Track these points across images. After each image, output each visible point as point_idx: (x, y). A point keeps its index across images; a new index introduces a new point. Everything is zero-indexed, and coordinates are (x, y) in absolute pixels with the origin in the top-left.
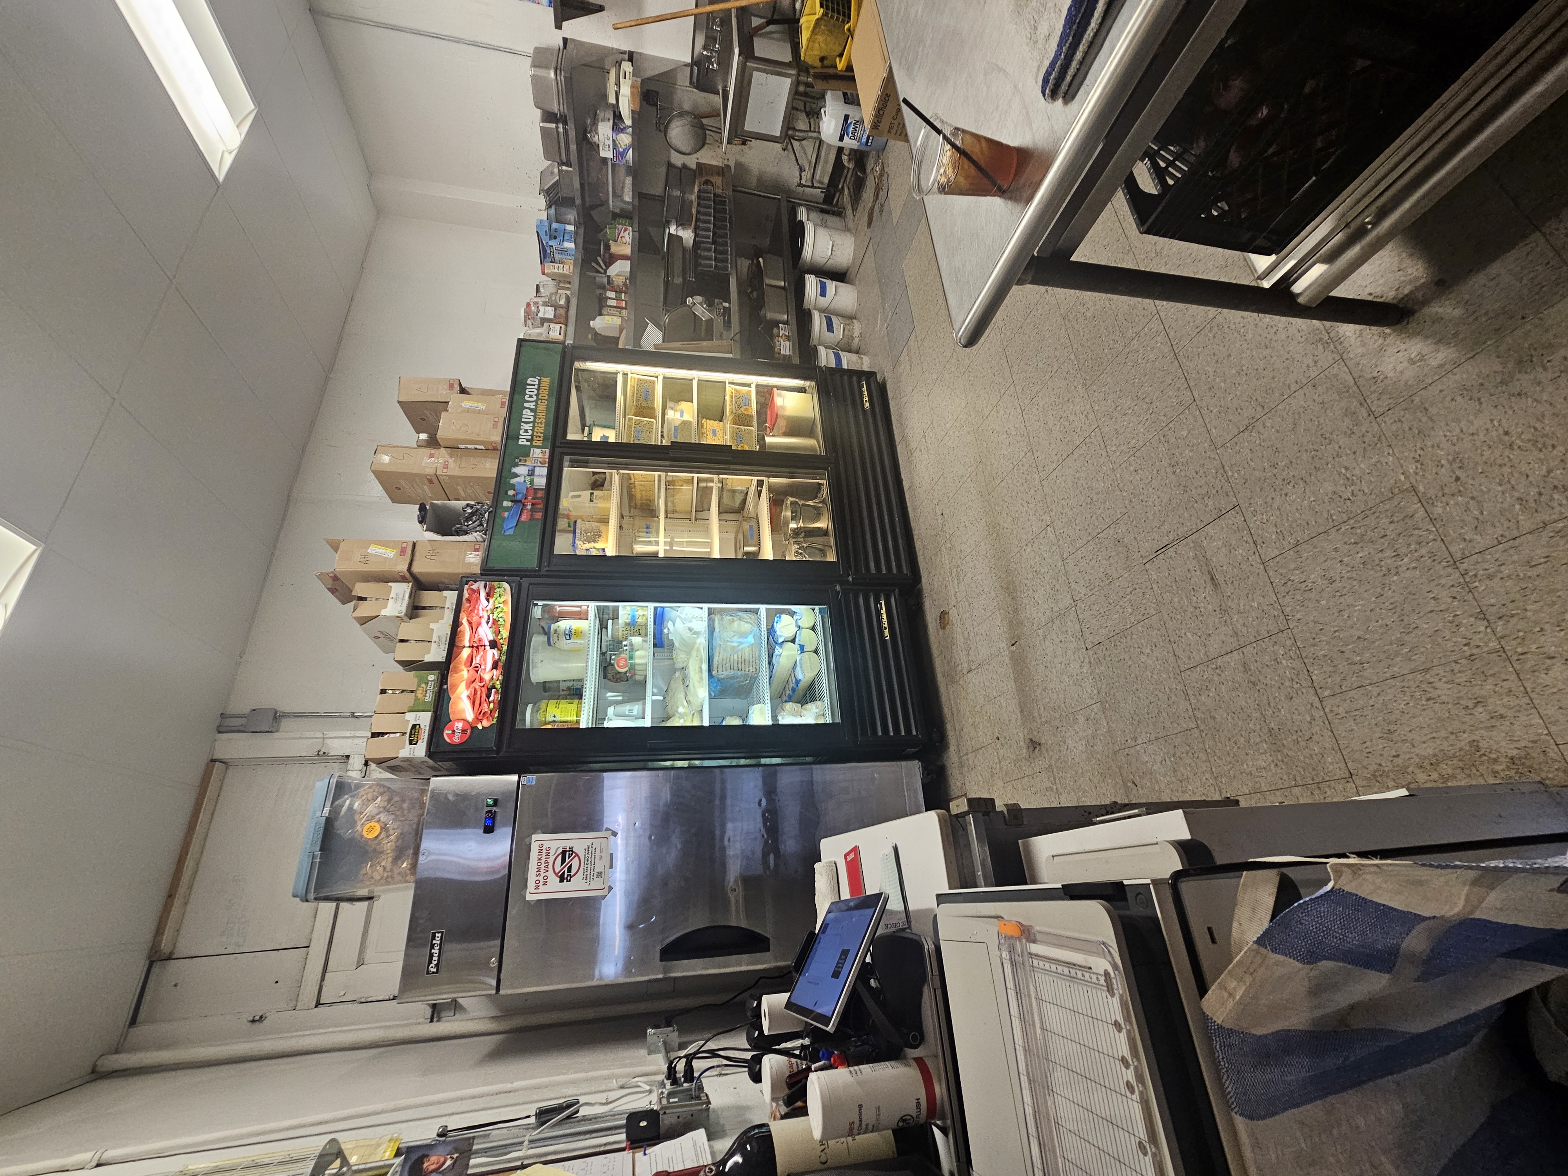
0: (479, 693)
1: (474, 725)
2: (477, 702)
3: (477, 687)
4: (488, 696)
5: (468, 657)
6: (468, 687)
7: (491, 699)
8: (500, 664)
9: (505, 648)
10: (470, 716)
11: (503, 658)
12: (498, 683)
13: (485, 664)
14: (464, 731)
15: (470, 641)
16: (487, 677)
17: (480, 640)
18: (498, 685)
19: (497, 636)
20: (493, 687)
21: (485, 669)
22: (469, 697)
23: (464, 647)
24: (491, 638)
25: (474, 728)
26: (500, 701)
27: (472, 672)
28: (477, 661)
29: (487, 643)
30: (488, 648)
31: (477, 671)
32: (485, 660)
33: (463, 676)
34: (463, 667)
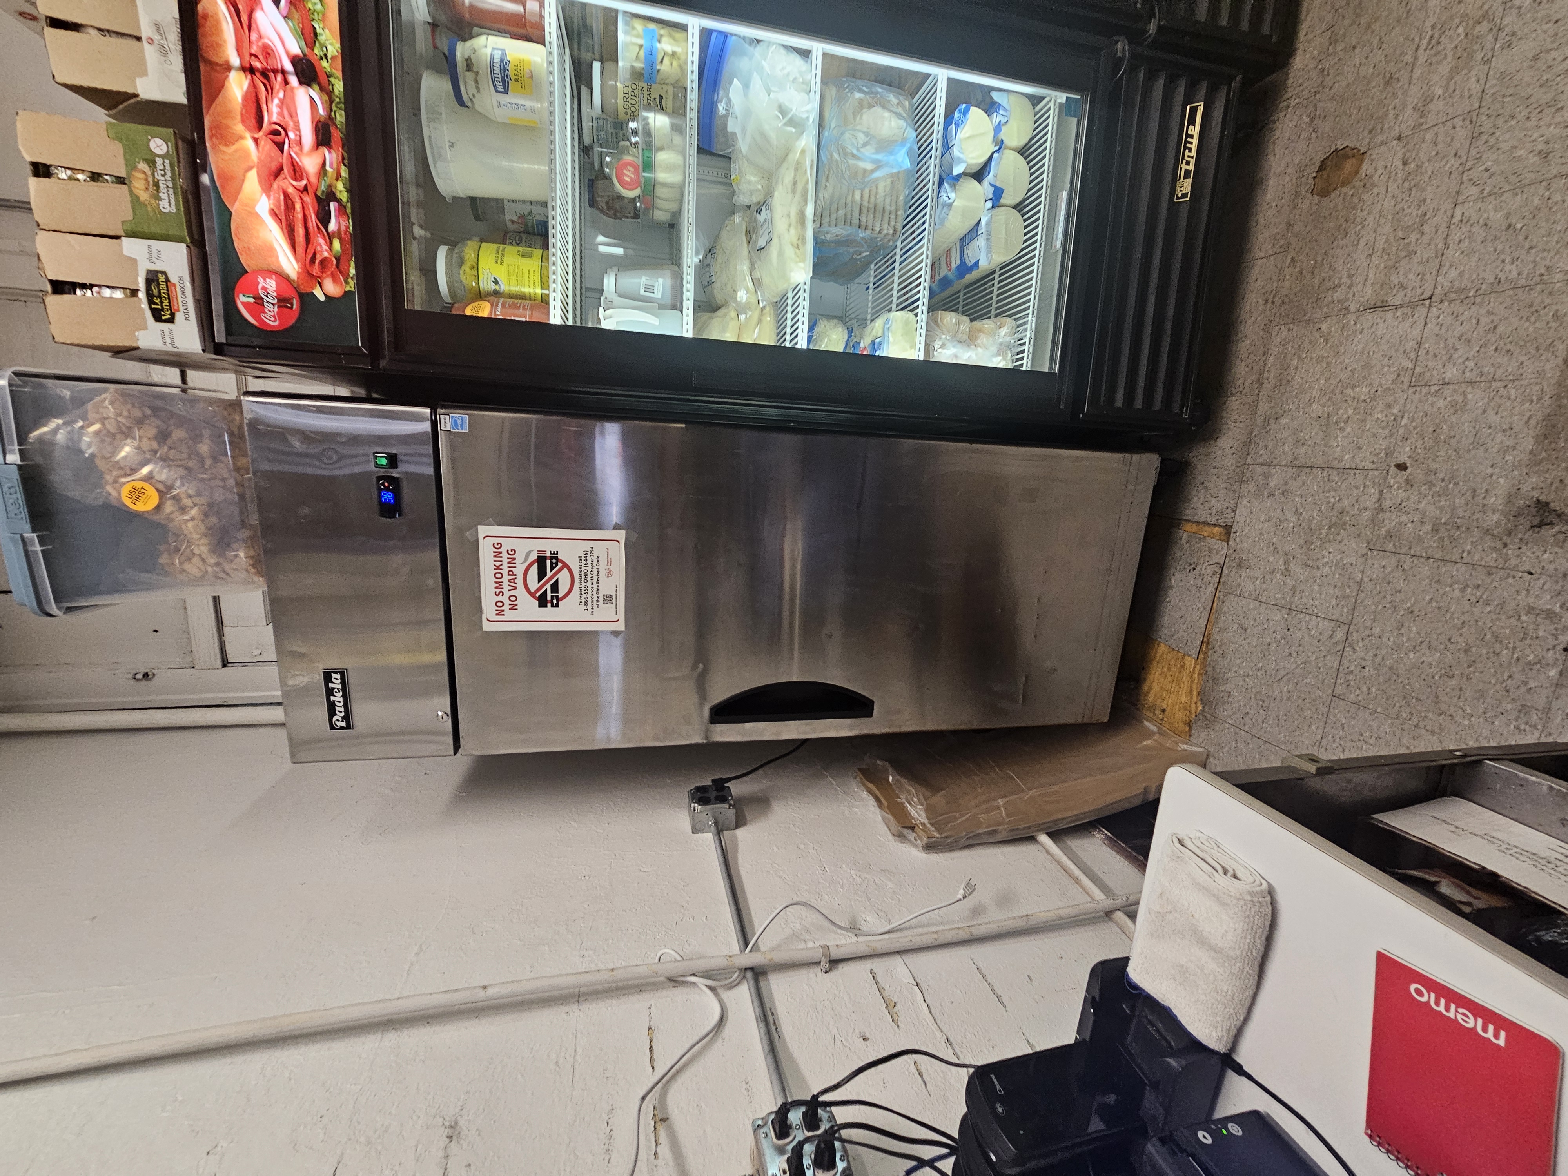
0: (298, 206)
1: (304, 289)
2: (300, 231)
3: (291, 190)
4: (324, 219)
5: (245, 98)
6: (267, 188)
7: (333, 226)
8: (337, 135)
9: (338, 87)
10: (290, 265)
11: (340, 117)
12: (340, 186)
13: (298, 129)
14: (283, 302)
15: (239, 50)
16: (310, 163)
17: (268, 52)
18: (341, 190)
19: (311, 45)
20: (331, 195)
21: (300, 143)
22: (274, 214)
23: (228, 68)
24: (296, 50)
25: (306, 298)
26: (354, 236)
27: (267, 145)
28: (273, 113)
29: (288, 67)
30: (293, 80)
31: (280, 146)
32: (293, 115)
33: (246, 154)
34: (239, 128)
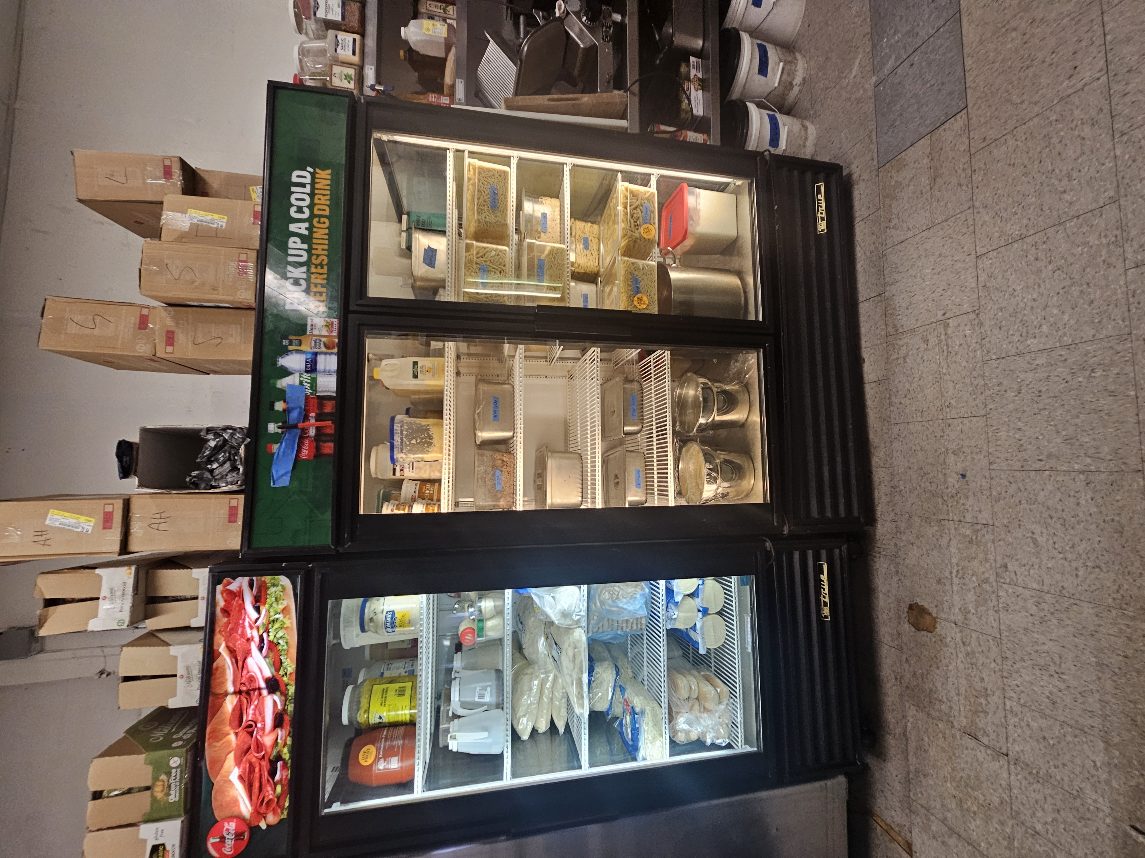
0: (257, 770)
1: (254, 824)
2: (256, 785)
3: (254, 760)
4: (272, 773)
5: (234, 710)
6: (238, 763)
7: (277, 777)
8: (287, 719)
9: (292, 690)
10: (245, 808)
11: (290, 708)
12: (286, 750)
13: (263, 720)
14: (238, 836)
15: (234, 683)
16: (268, 740)
17: (252, 679)
18: (286, 756)
19: (278, 670)
20: (279, 757)
21: (263, 729)
22: (241, 778)
23: (226, 694)
24: (268, 674)
25: (254, 830)
26: (290, 781)
27: (243, 735)
28: (250, 714)
29: (263, 685)
30: (265, 692)
31: (251, 734)
32: (262, 713)
33: (229, 743)
34: (228, 728)
